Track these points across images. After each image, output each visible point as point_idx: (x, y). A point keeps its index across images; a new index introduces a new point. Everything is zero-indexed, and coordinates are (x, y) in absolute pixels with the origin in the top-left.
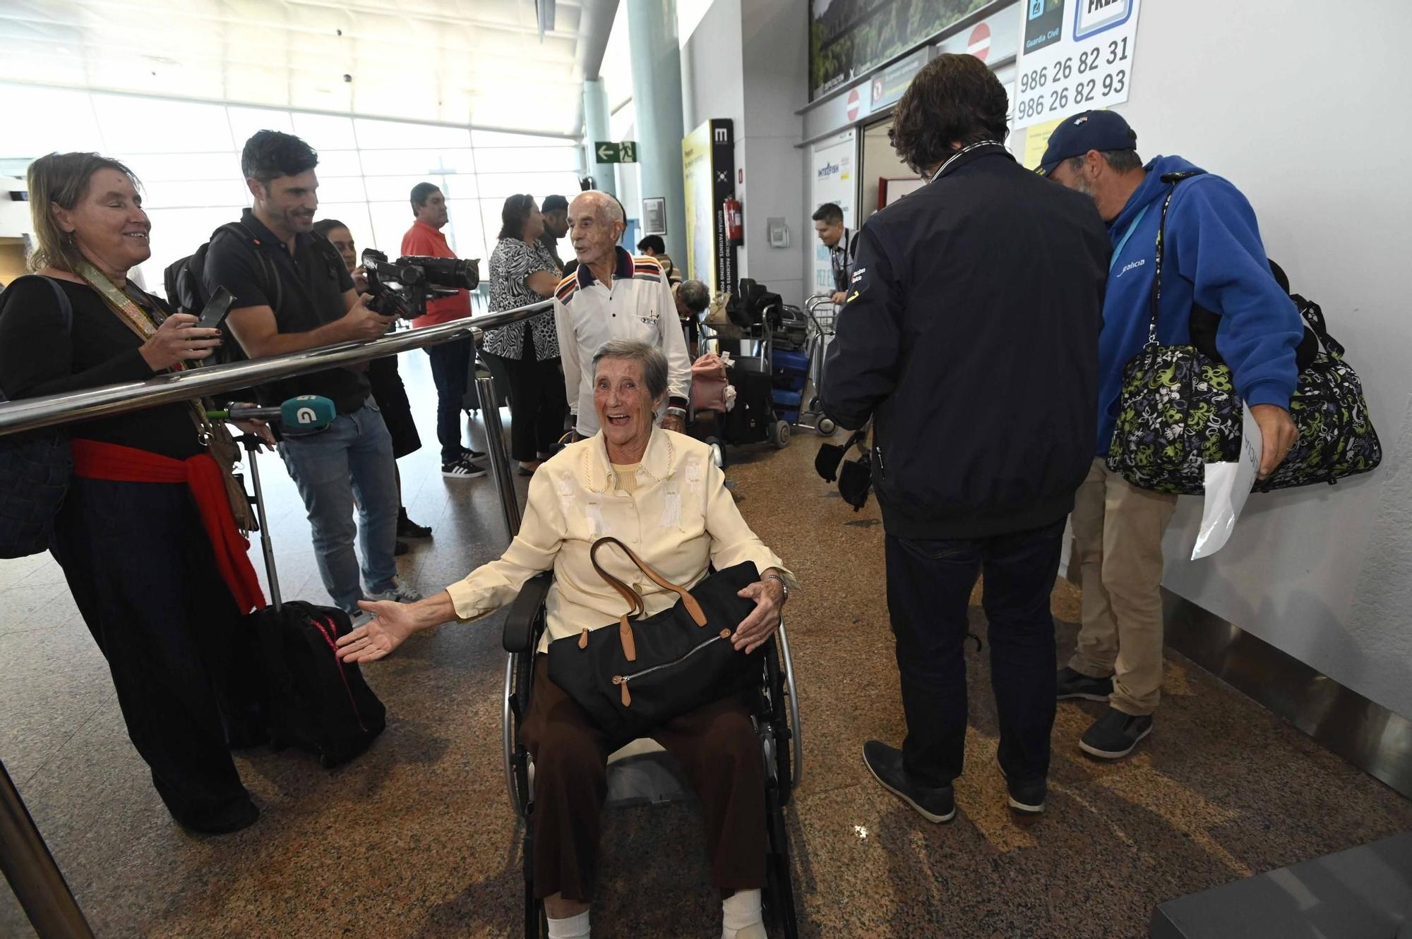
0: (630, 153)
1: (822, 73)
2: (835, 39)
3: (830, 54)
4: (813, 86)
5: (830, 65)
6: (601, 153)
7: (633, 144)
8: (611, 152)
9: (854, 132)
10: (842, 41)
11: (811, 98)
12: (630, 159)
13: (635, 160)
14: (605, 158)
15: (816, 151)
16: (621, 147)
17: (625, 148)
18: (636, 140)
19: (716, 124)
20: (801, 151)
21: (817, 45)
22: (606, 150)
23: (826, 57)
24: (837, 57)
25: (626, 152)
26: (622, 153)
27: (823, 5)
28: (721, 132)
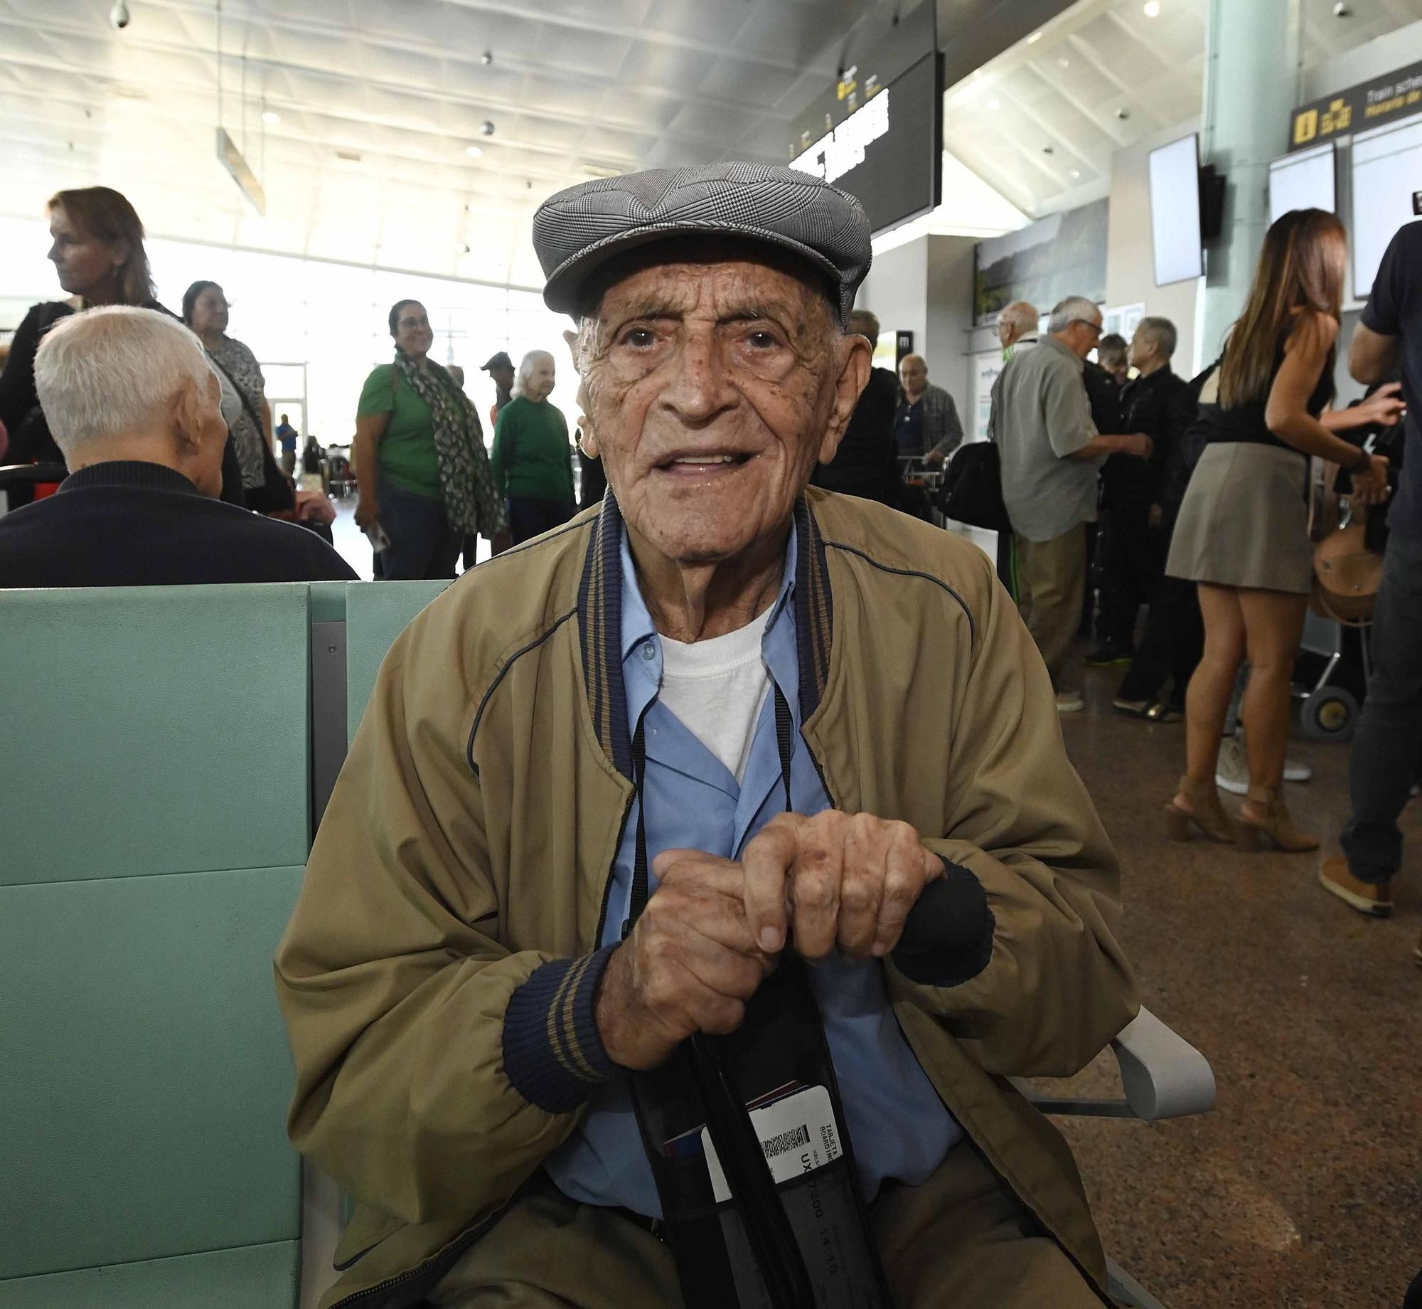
1: (985, 305)
2: (998, 287)
3: (992, 295)
4: (976, 311)
5: (991, 302)
10: (1002, 289)
11: (975, 324)
15: (981, 358)
19: (900, 334)
20: (965, 357)
21: (981, 288)
23: (988, 297)
24: (997, 299)
27: (986, 263)
28: (904, 340)
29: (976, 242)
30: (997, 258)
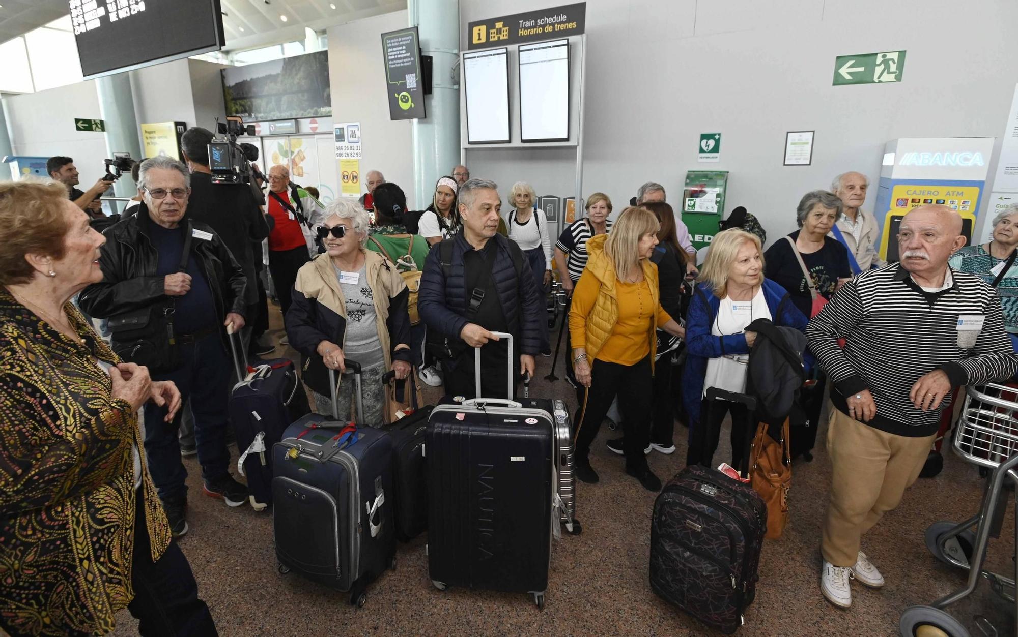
0: (99, 126)
1: (234, 109)
2: (240, 99)
3: (238, 103)
4: (228, 113)
5: (238, 107)
6: (80, 124)
7: (102, 122)
8: (87, 125)
9: (259, 139)
10: (245, 100)
12: (100, 130)
13: (103, 130)
14: (82, 128)
16: (93, 122)
17: (96, 123)
18: (103, 119)
19: (177, 124)
21: (229, 98)
22: (82, 123)
23: (235, 104)
24: (243, 106)
25: (97, 126)
26: (94, 126)
27: (231, 82)
28: (181, 127)
29: (222, 68)
30: (239, 80)
